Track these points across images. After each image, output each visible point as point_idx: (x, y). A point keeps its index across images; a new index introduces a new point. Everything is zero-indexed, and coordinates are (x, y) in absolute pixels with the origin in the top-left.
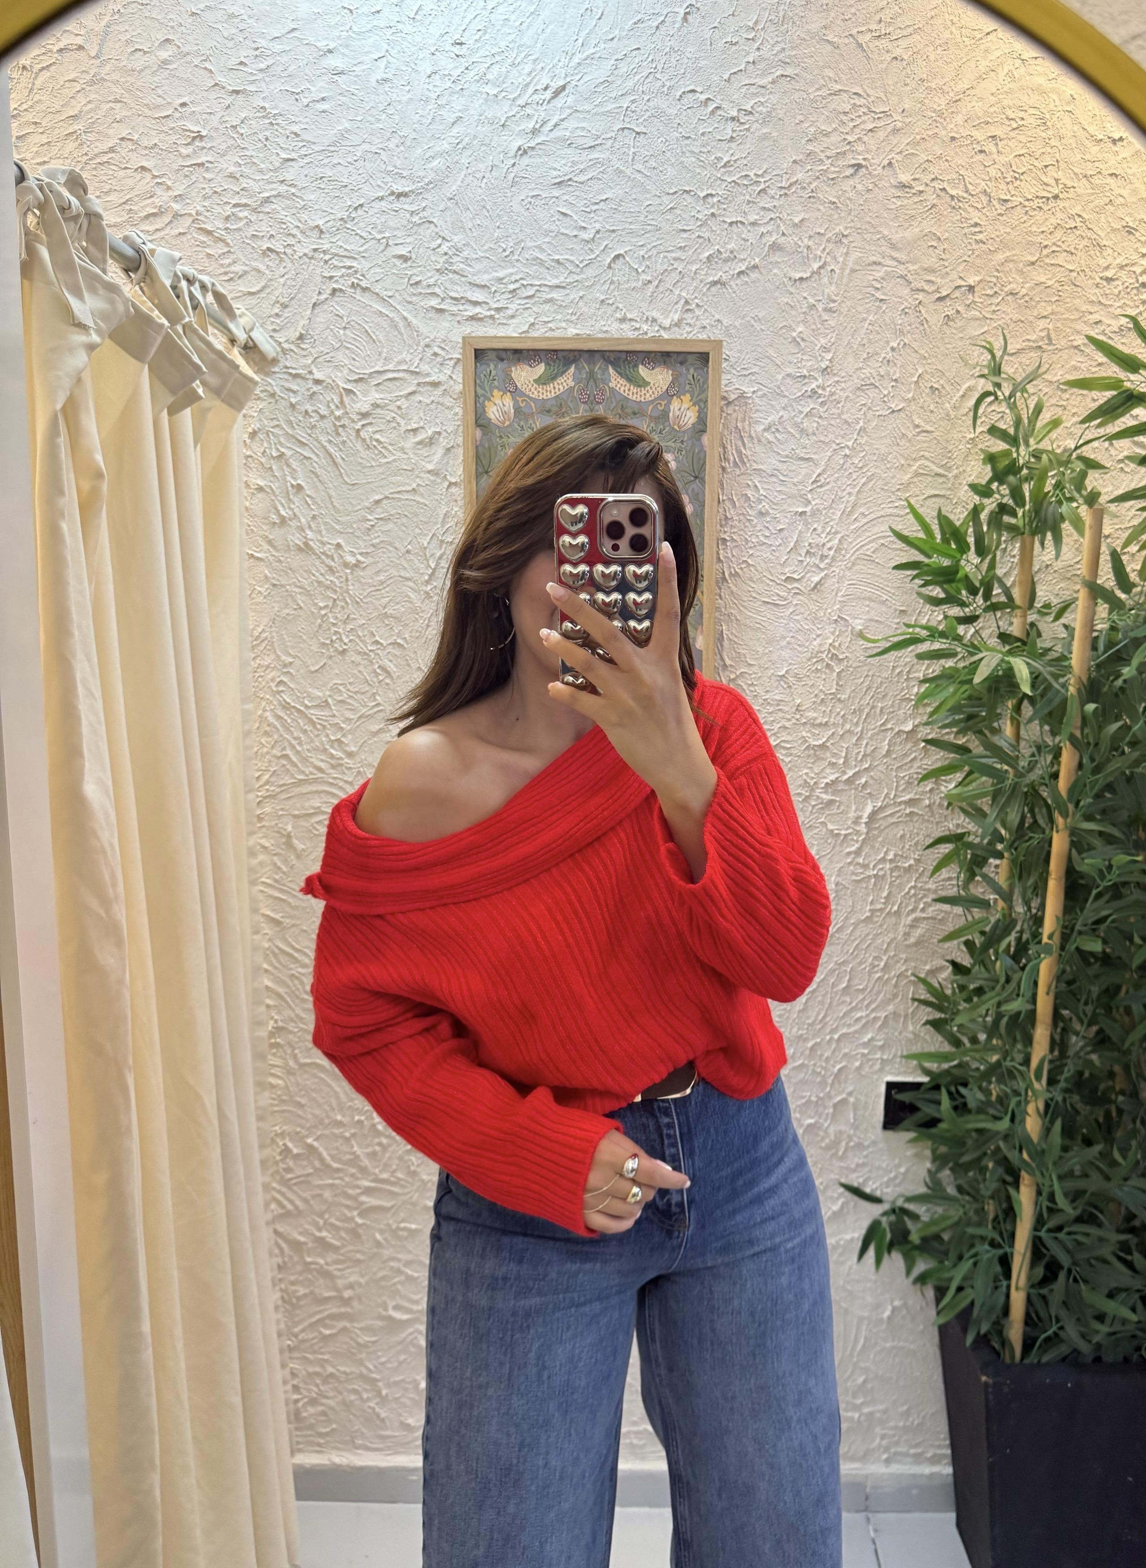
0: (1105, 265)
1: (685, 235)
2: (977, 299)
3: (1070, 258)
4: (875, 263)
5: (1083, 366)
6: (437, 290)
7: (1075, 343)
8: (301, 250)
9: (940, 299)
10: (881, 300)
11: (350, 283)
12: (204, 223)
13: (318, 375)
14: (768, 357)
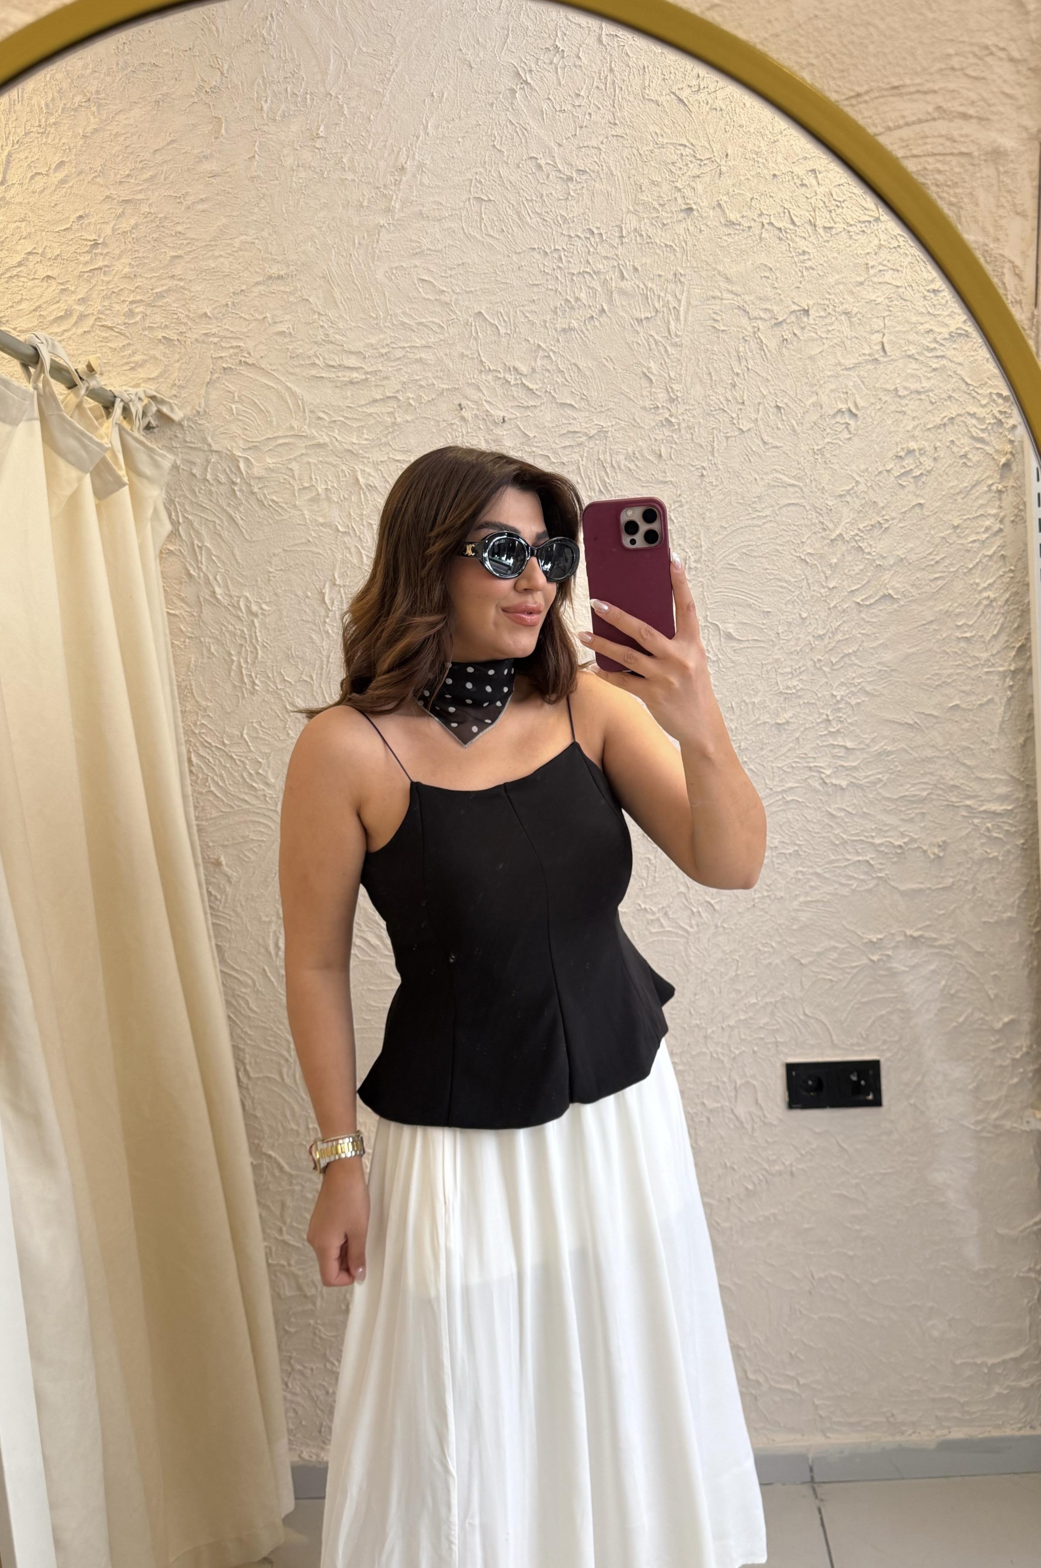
0: (930, 278)
1: (535, 289)
2: (812, 322)
3: (896, 275)
4: (714, 298)
5: (918, 373)
6: (317, 362)
7: (909, 353)
8: (192, 336)
9: (776, 324)
10: (723, 331)
11: (237, 361)
12: (105, 320)
13: (215, 447)
14: (622, 393)
